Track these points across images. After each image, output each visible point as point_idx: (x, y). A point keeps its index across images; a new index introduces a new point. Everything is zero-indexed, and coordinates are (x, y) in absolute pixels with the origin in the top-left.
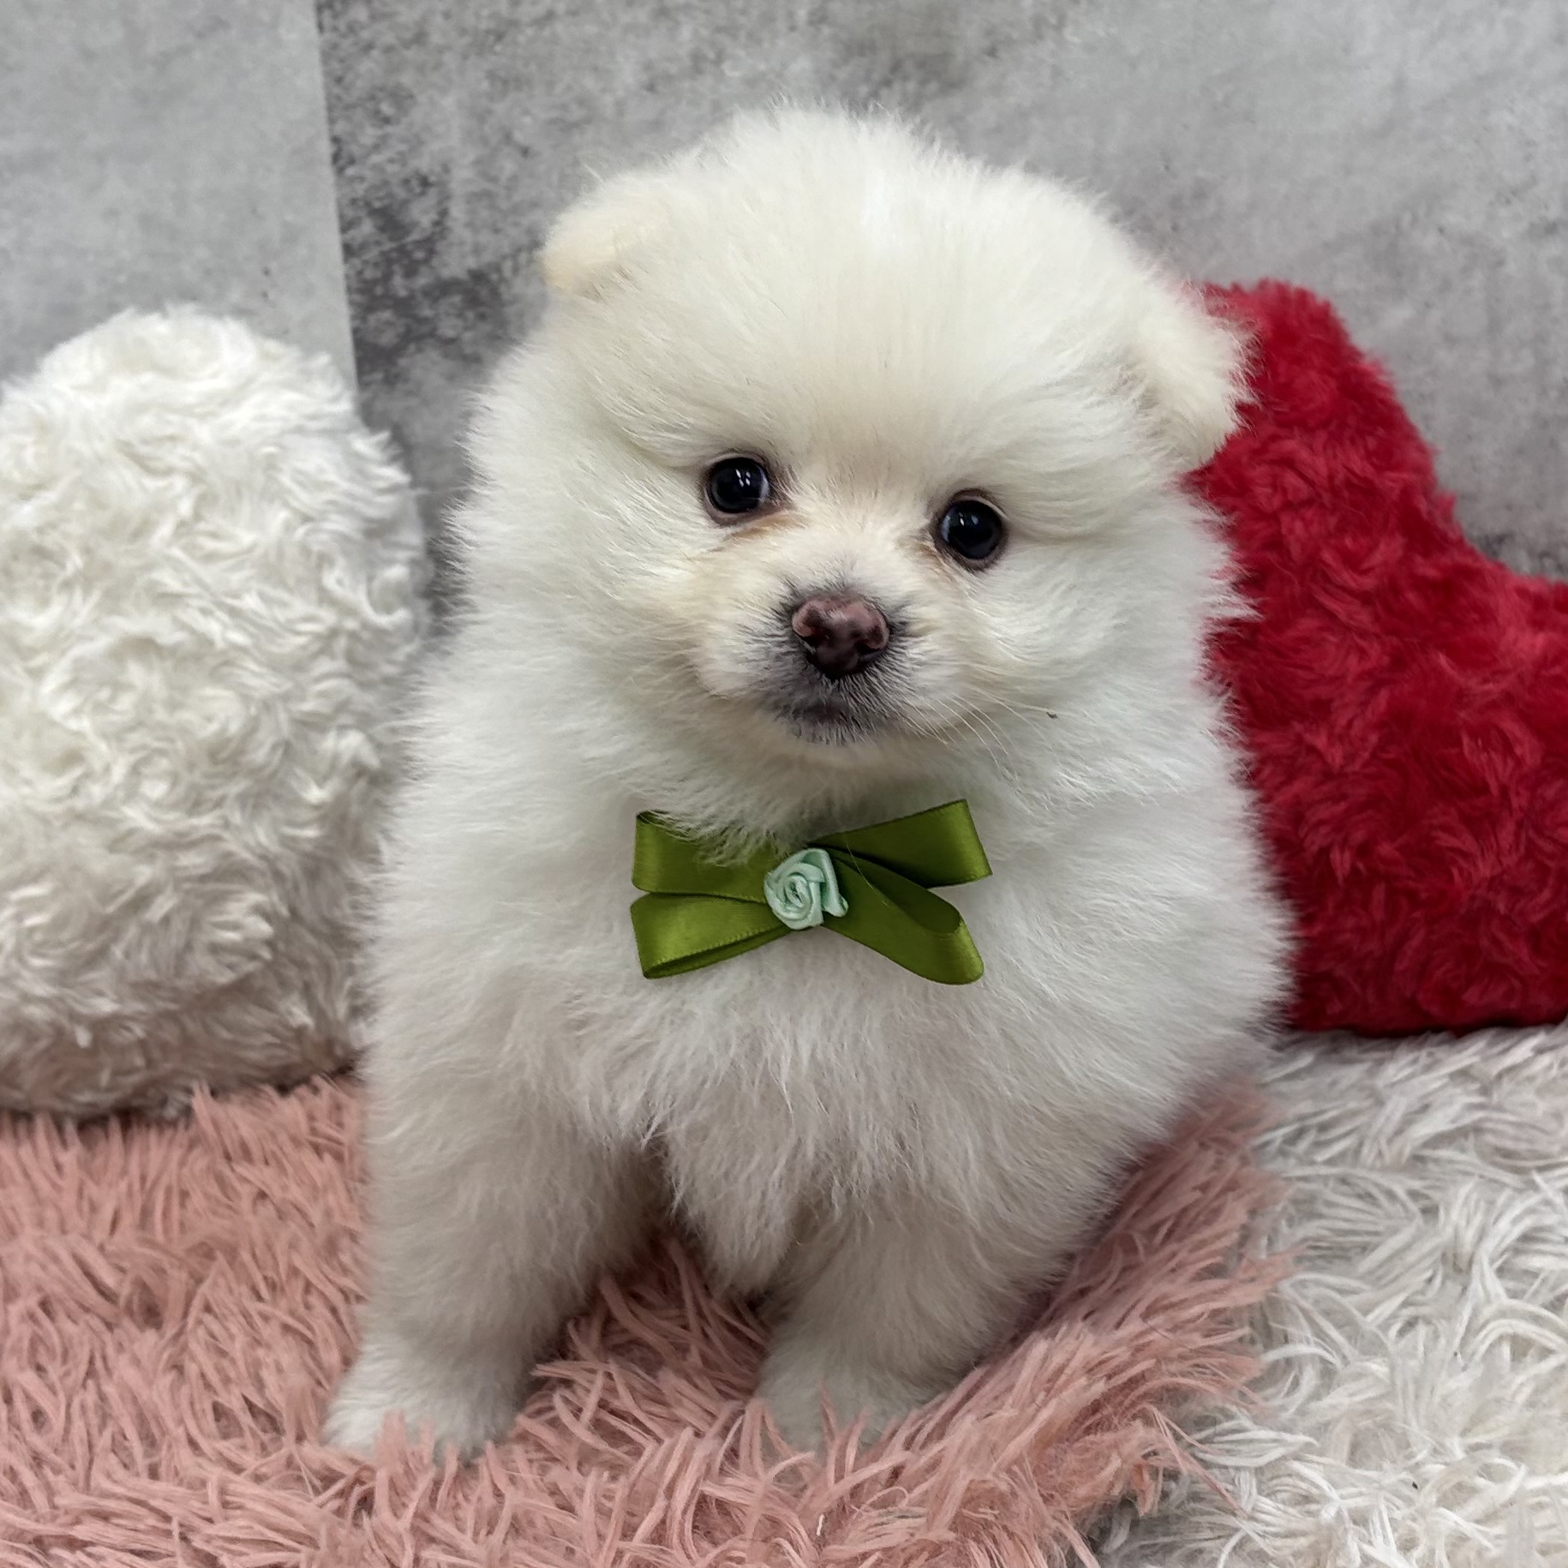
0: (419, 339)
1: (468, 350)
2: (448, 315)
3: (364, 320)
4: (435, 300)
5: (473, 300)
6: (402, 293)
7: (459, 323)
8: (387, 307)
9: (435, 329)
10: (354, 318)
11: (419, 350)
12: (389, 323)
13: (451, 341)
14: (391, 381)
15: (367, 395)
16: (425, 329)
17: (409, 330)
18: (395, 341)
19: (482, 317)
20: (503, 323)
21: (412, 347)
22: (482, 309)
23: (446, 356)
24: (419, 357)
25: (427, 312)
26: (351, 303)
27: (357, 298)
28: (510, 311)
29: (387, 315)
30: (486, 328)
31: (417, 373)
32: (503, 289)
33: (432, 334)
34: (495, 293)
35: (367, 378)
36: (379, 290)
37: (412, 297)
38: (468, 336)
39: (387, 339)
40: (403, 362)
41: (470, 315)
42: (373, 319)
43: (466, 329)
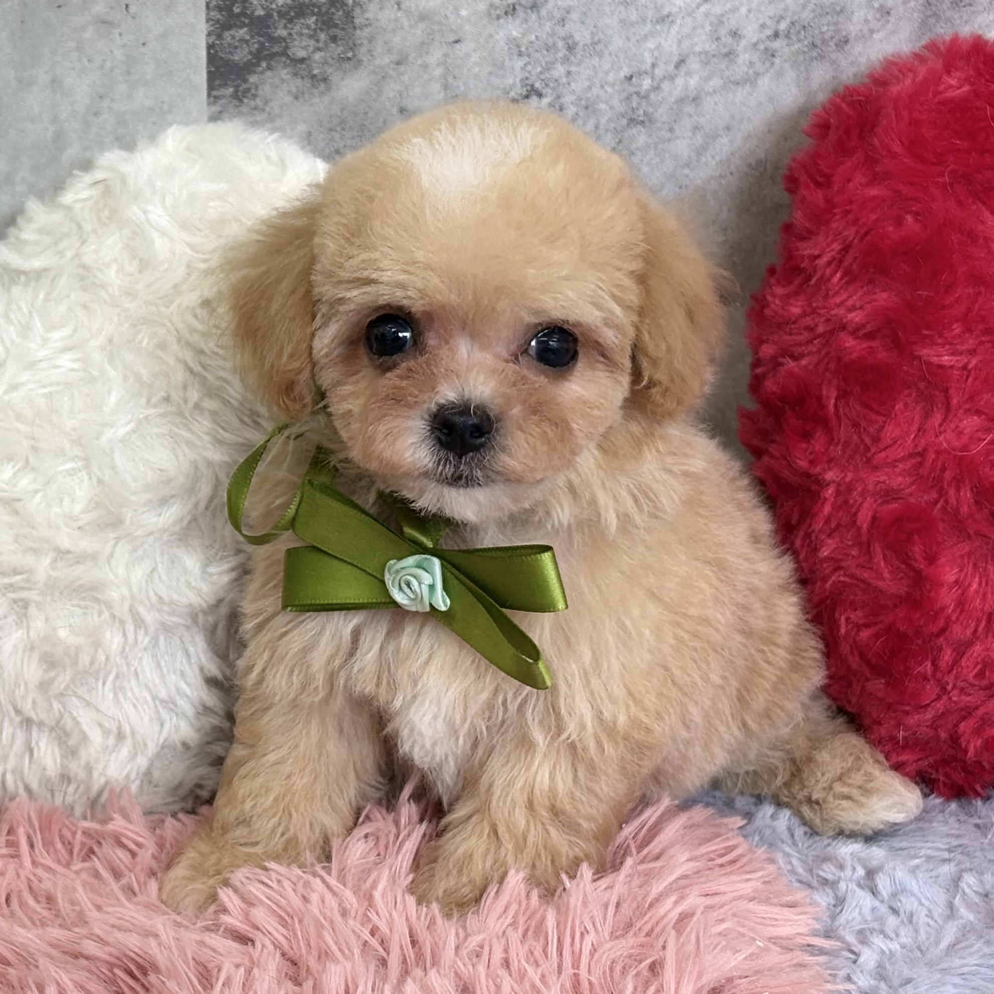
0: (272, 56)
1: (316, 72)
2: (301, 34)
3: (220, 37)
4: (291, 21)
5: (327, 23)
6: (260, 12)
7: (312, 43)
8: (244, 25)
9: (287, 47)
10: (209, 34)
11: (269, 68)
12: (242, 40)
13: (303, 60)
14: (239, 97)
15: (216, 108)
16: (276, 49)
17: (262, 47)
18: (250, 57)
19: (334, 39)
20: (354, 47)
21: (264, 64)
22: (333, 31)
23: (295, 75)
24: (269, 73)
25: (283, 33)
26: (208, 20)
27: (216, 15)
28: (362, 35)
29: (242, 32)
30: (337, 49)
31: (266, 90)
32: (357, 11)
33: (284, 53)
34: (349, 16)
35: (215, 93)
36: (237, 10)
37: (269, 16)
38: (317, 56)
39: (241, 56)
40: (253, 79)
41: (322, 36)
42: (227, 34)
43: (319, 49)
